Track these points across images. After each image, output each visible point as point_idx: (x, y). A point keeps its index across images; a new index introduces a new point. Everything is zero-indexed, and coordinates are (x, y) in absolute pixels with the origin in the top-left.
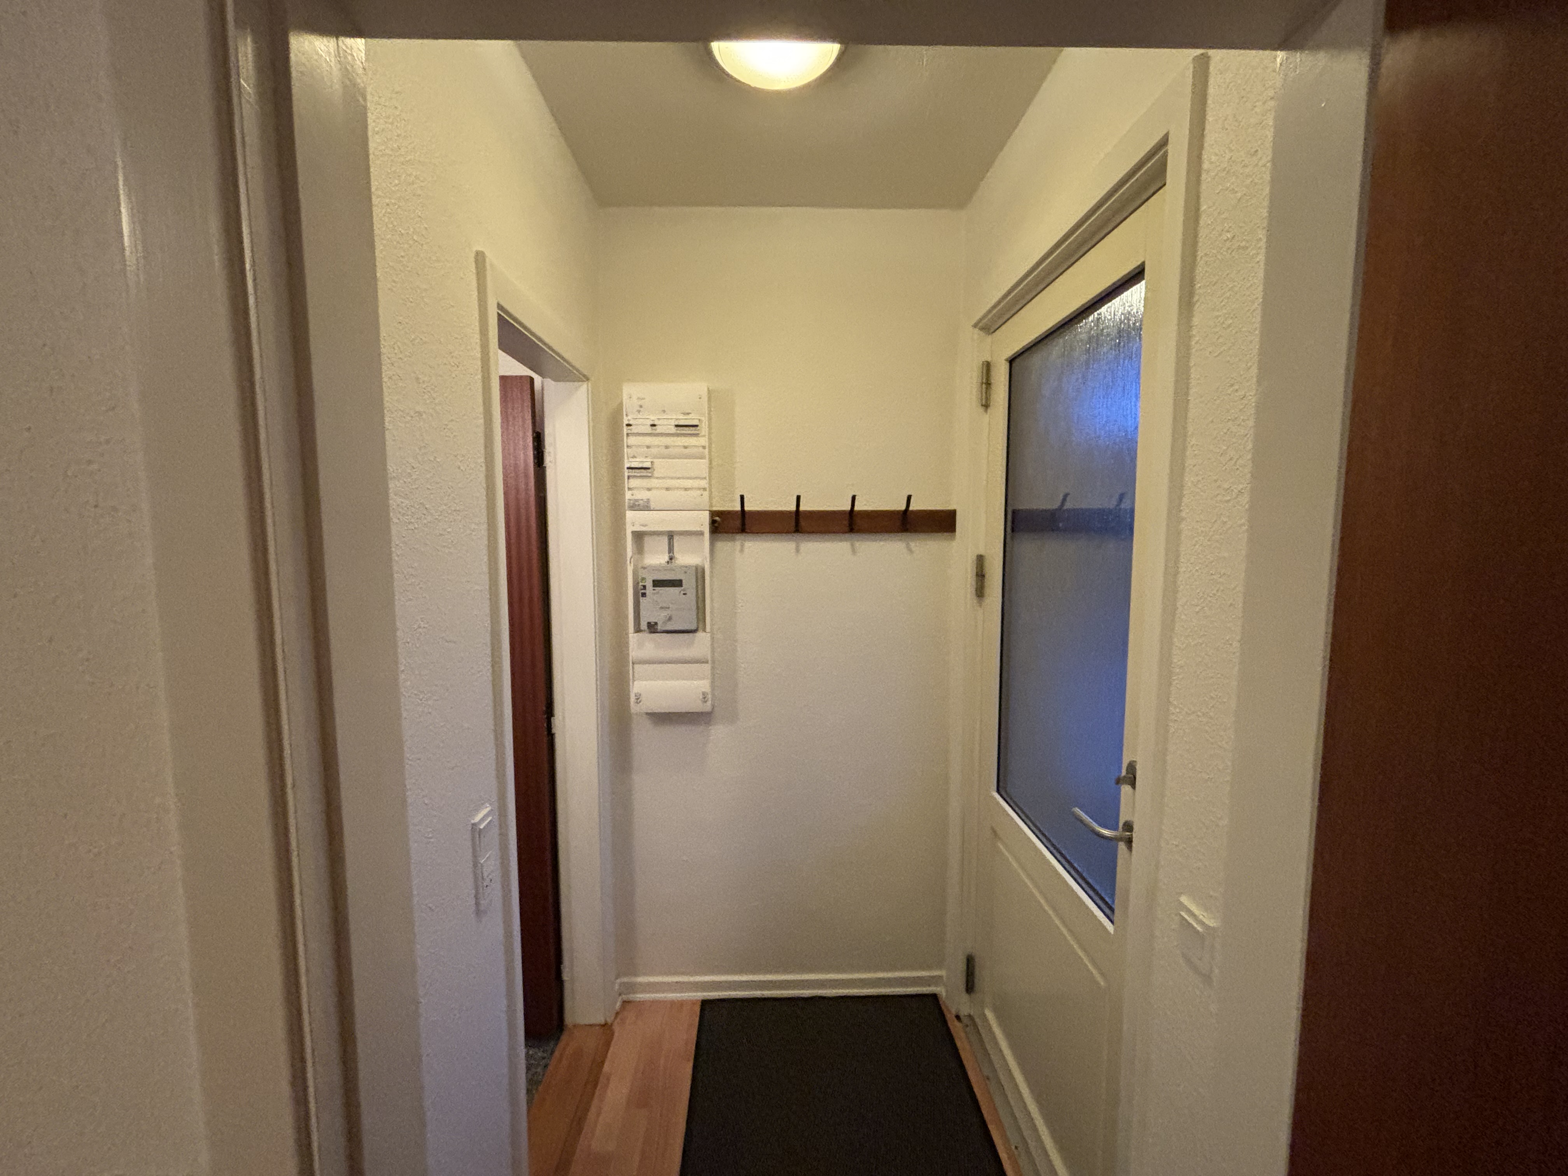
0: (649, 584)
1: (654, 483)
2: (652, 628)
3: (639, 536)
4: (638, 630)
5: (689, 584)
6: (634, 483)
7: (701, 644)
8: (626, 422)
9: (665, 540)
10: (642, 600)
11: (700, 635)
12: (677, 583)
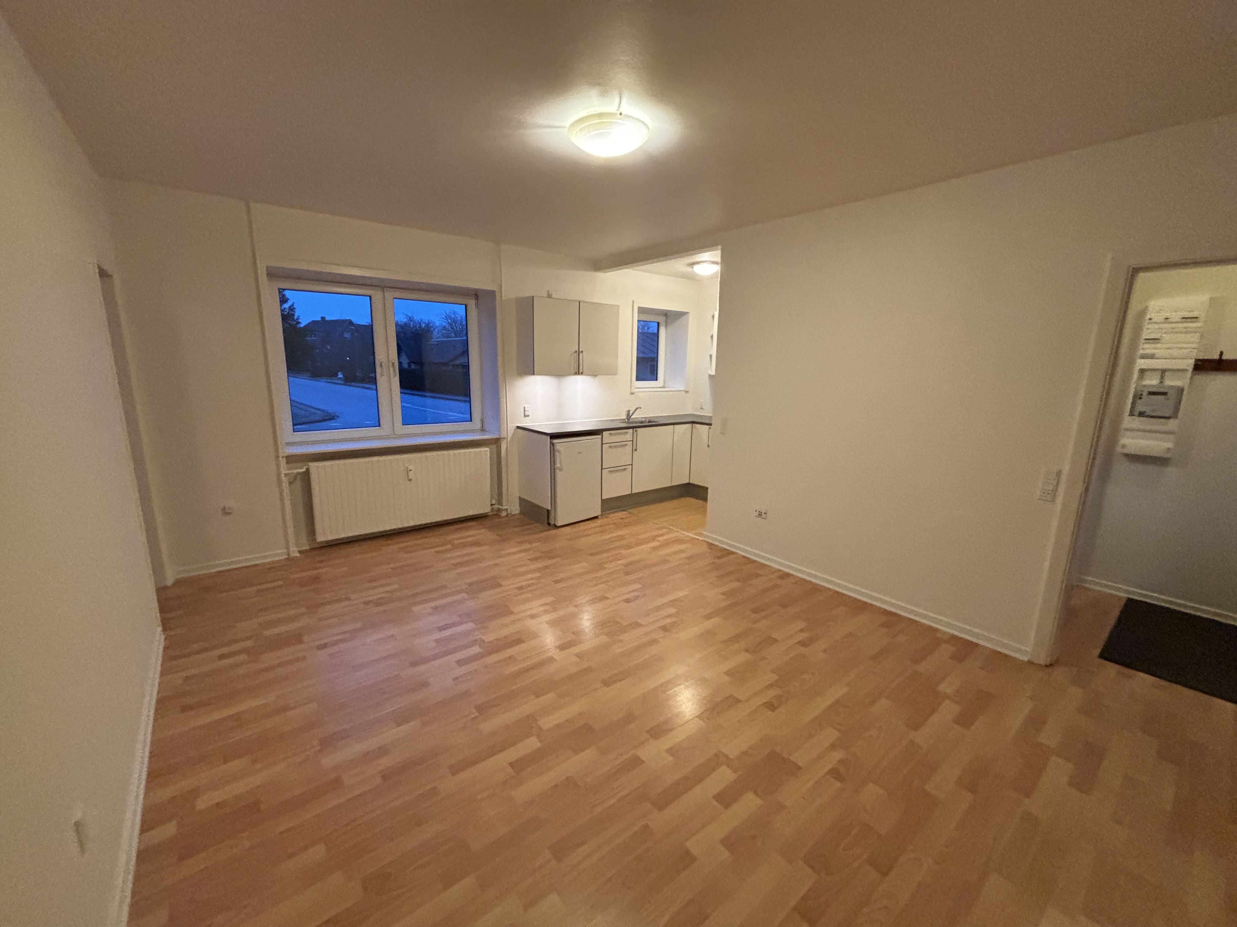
0: (1145, 394)
1: (1159, 345)
2: (1141, 414)
3: (1142, 371)
4: (1131, 414)
5: (1172, 394)
6: (1146, 346)
7: (1172, 425)
8: (1148, 317)
9: (1160, 373)
10: (1139, 401)
11: (1172, 421)
12: (1164, 394)
